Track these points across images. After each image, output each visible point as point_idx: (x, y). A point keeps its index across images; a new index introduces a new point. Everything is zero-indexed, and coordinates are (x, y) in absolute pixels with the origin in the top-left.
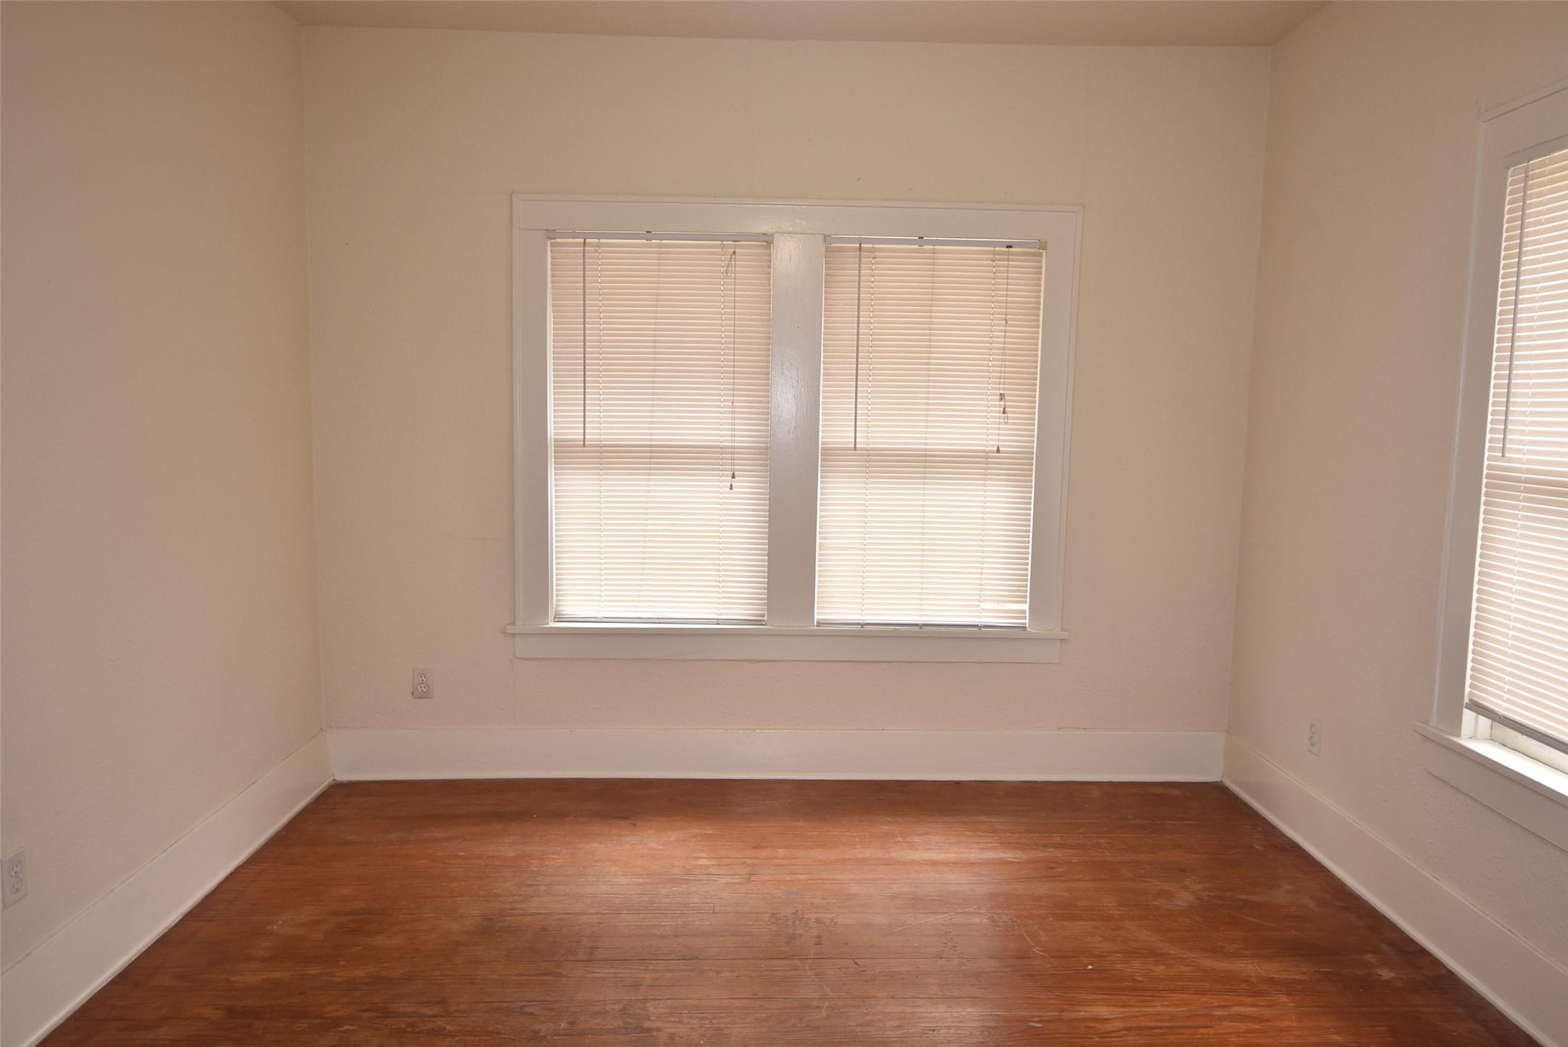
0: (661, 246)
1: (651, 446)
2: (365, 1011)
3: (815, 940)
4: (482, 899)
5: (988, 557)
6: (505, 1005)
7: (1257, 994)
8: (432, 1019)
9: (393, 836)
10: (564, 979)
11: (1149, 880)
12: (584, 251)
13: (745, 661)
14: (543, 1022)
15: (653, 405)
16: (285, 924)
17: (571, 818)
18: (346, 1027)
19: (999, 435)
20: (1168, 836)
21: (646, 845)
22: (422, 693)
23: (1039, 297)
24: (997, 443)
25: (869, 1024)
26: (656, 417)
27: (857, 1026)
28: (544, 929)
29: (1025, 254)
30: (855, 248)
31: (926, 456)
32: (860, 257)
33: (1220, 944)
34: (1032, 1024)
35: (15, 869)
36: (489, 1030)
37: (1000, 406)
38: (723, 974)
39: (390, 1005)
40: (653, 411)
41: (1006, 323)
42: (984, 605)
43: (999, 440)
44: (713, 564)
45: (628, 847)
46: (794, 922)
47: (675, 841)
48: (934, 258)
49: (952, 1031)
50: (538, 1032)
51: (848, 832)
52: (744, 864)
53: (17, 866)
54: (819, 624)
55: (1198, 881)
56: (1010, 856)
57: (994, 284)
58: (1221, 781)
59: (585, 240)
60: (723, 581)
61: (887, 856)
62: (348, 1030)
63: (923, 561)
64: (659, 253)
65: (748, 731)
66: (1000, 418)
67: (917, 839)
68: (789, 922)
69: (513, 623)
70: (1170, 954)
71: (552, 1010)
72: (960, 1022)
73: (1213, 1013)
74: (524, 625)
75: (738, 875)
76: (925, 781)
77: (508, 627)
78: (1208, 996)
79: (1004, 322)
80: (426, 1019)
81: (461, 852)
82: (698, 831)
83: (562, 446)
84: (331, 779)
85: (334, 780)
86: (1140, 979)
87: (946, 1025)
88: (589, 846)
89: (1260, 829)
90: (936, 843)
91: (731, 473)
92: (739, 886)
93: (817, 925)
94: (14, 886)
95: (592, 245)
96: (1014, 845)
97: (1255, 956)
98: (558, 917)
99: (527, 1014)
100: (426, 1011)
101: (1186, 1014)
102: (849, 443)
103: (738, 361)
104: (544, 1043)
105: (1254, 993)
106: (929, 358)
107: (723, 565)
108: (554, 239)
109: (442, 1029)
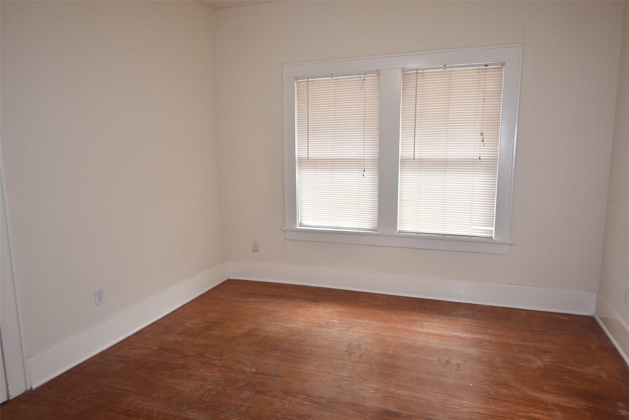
0: (336, 79)
1: (333, 159)
2: (197, 354)
3: (360, 355)
4: (252, 323)
5: (474, 206)
6: (239, 360)
7: (547, 409)
8: (215, 360)
9: (237, 299)
10: (263, 354)
11: (525, 354)
12: (308, 84)
13: (369, 245)
14: (248, 368)
15: (333, 143)
16: (188, 324)
17: (297, 299)
18: (189, 358)
19: (480, 151)
20: (548, 337)
21: (318, 312)
22: (255, 251)
23: (501, 88)
24: (479, 155)
25: (362, 390)
26: (335, 148)
28: (266, 337)
29: (495, 68)
30: (415, 73)
31: (446, 161)
32: (417, 77)
33: (542, 386)
36: (230, 367)
37: (481, 138)
38: (318, 362)
39: (205, 354)
40: (333, 145)
41: (484, 101)
42: (474, 227)
43: (480, 154)
44: (357, 206)
45: (311, 312)
46: (356, 348)
47: (329, 312)
48: (450, 74)
50: (245, 371)
51: (398, 317)
52: (349, 324)
53: (100, 293)
54: (399, 232)
55: (550, 357)
56: (464, 335)
57: (479, 84)
58: (594, 316)
59: (308, 79)
60: (361, 213)
61: (409, 329)
62: (188, 360)
63: (444, 207)
64: (336, 82)
65: (370, 273)
66: (481, 144)
67: (426, 324)
68: (354, 347)
69: (284, 226)
70: (514, 386)
71: (253, 364)
73: (518, 414)
74: (288, 227)
75: (345, 327)
77: (282, 228)
78: (520, 406)
79: (483, 100)
80: (213, 360)
81: (254, 307)
82: (339, 309)
83: (301, 160)
84: (228, 278)
85: (229, 278)
86: (492, 393)
88: (297, 310)
89: (600, 339)
90: (434, 326)
91: (363, 170)
92: (343, 331)
93: (364, 350)
94: (99, 299)
95: (311, 81)
96: (469, 331)
97: (557, 394)
98: (273, 333)
99: (245, 364)
100: (215, 357)
101: (505, 412)
102: (411, 156)
103: (366, 124)
104: (245, 375)
105: (545, 409)
106: (448, 118)
107: (361, 207)
108: (298, 80)
109: (216, 364)
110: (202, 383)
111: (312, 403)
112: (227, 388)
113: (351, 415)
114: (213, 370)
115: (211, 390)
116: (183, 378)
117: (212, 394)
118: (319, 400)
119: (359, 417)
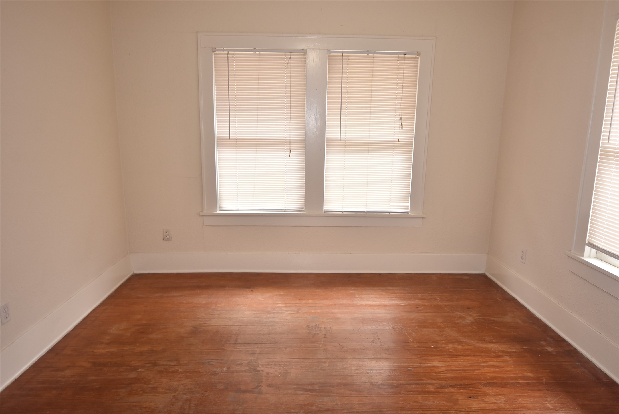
0: (260, 55)
1: (257, 139)
2: (147, 363)
3: (324, 336)
4: (192, 320)
5: (393, 184)
6: (202, 361)
7: (498, 357)
8: (173, 367)
9: (157, 295)
10: (225, 351)
11: (456, 312)
12: (228, 57)
13: (296, 226)
14: (217, 368)
15: (257, 122)
16: (114, 330)
17: (227, 288)
18: (140, 370)
19: (399, 134)
20: (463, 295)
21: (257, 298)
22: (167, 239)
23: (416, 76)
24: (398, 138)
25: (345, 369)
26: (259, 127)
27: (340, 369)
28: (217, 331)
29: (411, 58)
30: (340, 55)
31: (369, 143)
32: (343, 59)
33: (484, 337)
34: (409, 369)
35: (5, 310)
36: (196, 371)
37: (400, 122)
38: (288, 349)
39: (157, 361)
40: (257, 125)
41: (403, 87)
42: (392, 204)
43: (399, 137)
44: (283, 188)
45: (250, 299)
47: (268, 297)
48: (373, 60)
49: (378, 371)
50: (215, 372)
51: (337, 293)
52: (296, 306)
53: (6, 308)
54: (325, 212)
55: (475, 312)
56: (401, 303)
57: (398, 71)
58: (485, 273)
59: (228, 52)
60: (287, 194)
61: (352, 303)
62: (140, 371)
63: (367, 186)
64: (259, 58)
65: (297, 254)
66: (399, 127)
67: (364, 296)
68: (314, 329)
69: (203, 211)
70: (464, 341)
71: (220, 363)
72: (381, 368)
73: (481, 364)
74: (207, 212)
75: (293, 310)
76: (367, 273)
77: (200, 213)
78: (479, 358)
79: (402, 87)
80: (171, 367)
81: (184, 301)
82: (277, 293)
83: (222, 140)
84: (133, 272)
85: (134, 273)
86: (452, 351)
87: (376, 369)
88: (234, 299)
89: (500, 292)
90: (372, 298)
91: (289, 150)
92: (294, 315)
93: (325, 330)
94: (5, 316)
95: (231, 54)
96: (402, 299)
97: (497, 342)
98: (223, 327)
99: (211, 365)
100: (171, 363)
101: (470, 365)
102: (338, 138)
103: (292, 103)
104: (218, 376)
105: (497, 356)
106: (371, 102)
107: (287, 188)
108: (215, 52)
109: (178, 371)
110: (173, 394)
111: (306, 391)
112: (207, 394)
113: (350, 395)
114: (178, 378)
115: (190, 400)
116: (146, 393)
117: (193, 404)
118: (311, 387)
119: (358, 396)
